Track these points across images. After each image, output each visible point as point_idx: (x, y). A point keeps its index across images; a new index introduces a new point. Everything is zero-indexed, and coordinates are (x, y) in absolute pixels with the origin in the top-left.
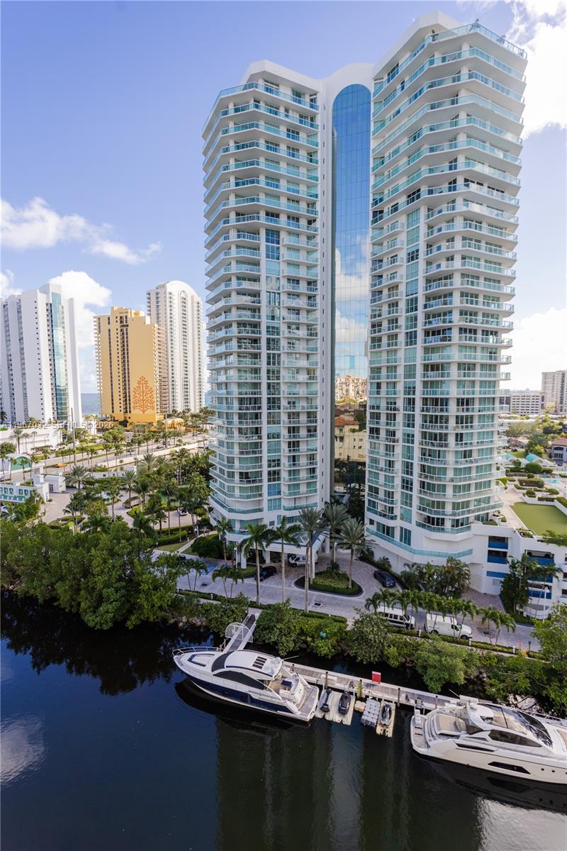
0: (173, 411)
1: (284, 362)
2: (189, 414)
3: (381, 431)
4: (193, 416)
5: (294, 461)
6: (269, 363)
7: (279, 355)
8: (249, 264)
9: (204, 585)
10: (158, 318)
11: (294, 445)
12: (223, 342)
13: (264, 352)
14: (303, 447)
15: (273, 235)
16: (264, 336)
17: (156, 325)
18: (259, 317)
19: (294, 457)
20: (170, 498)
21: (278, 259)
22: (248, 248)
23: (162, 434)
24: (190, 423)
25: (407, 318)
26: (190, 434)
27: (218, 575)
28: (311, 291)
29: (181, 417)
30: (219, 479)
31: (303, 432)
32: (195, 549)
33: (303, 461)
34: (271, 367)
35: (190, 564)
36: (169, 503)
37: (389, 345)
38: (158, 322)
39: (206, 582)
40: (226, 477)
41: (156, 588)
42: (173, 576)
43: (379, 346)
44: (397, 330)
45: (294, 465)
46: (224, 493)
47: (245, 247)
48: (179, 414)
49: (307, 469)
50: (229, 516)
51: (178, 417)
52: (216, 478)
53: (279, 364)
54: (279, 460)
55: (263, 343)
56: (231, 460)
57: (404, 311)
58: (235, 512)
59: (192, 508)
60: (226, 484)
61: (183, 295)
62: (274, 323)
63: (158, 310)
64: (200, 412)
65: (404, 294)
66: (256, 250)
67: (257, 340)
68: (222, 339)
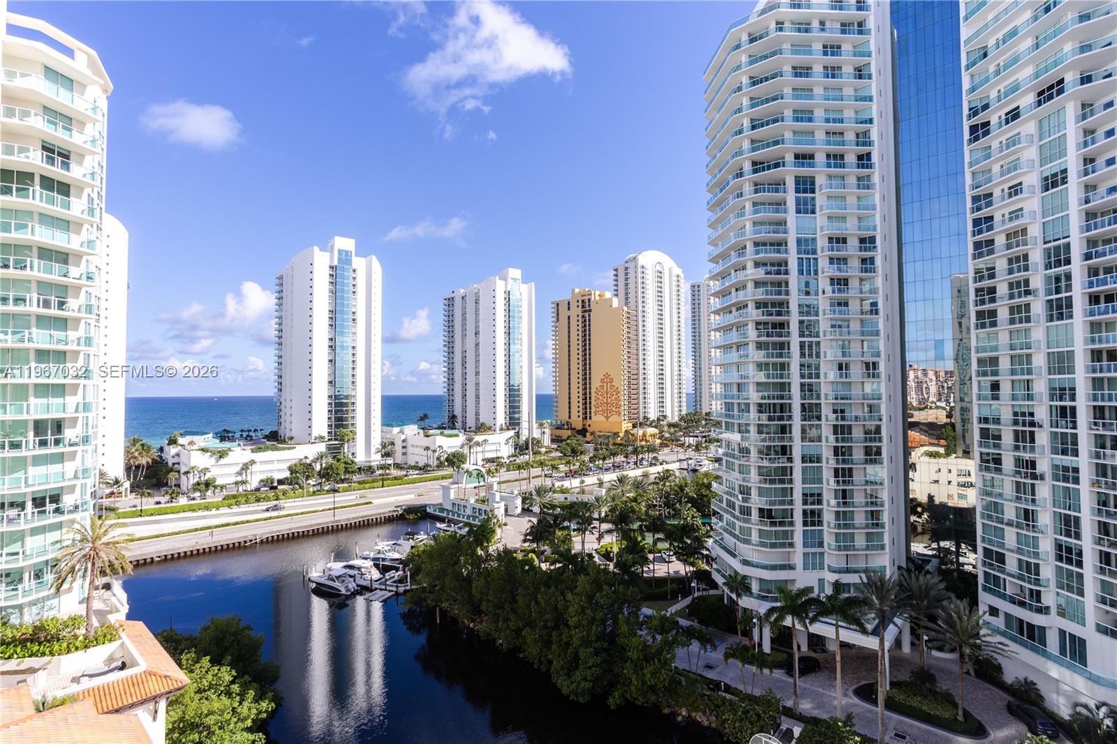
0: (645, 417)
1: (825, 353)
2: (665, 423)
3: (1004, 459)
4: (670, 425)
5: (844, 497)
6: (802, 355)
7: (818, 344)
8: (770, 224)
9: (709, 667)
10: (627, 299)
11: (843, 474)
12: (734, 329)
13: (795, 340)
14: (858, 477)
15: (806, 185)
16: (794, 320)
17: (625, 308)
18: (787, 293)
19: (844, 491)
20: (657, 536)
21: (813, 212)
22: (769, 204)
23: (630, 448)
24: (667, 435)
25: (1048, 278)
26: (666, 450)
27: (733, 656)
28: (865, 251)
29: (656, 427)
30: (725, 516)
31: (858, 454)
32: (692, 611)
33: (859, 498)
34: (807, 360)
35: (690, 633)
36: (655, 542)
37: (1012, 321)
38: (627, 304)
39: (711, 663)
40: (737, 513)
41: (647, 659)
42: (670, 645)
43: (994, 324)
44: (1029, 298)
45: (845, 503)
46: (734, 536)
47: (764, 204)
48: (652, 422)
49: (866, 511)
50: (743, 570)
51: (650, 425)
52: (722, 513)
53: (818, 356)
54: (819, 495)
55: (794, 327)
56: (745, 491)
57: (1041, 267)
58: (753, 566)
59: (687, 553)
60: (738, 523)
61: (658, 268)
62: (809, 300)
63: (626, 289)
64: (680, 420)
65: (1040, 241)
66: (780, 204)
67: (783, 324)
68: (732, 325)
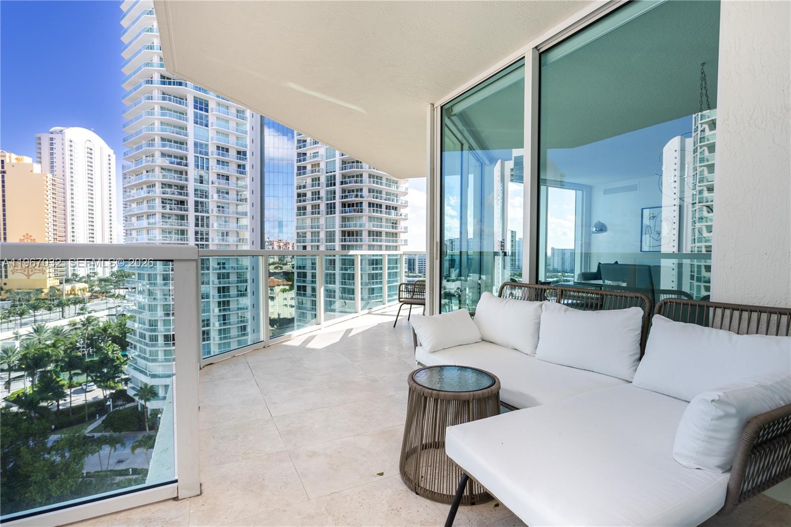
0: (73, 275)
1: (213, 224)
2: (96, 278)
3: (307, 288)
4: (101, 280)
5: (224, 320)
6: (197, 225)
7: (208, 218)
8: (174, 126)
9: (120, 462)
10: (52, 167)
11: (224, 305)
12: (145, 202)
13: (191, 214)
14: (233, 306)
15: (202, 105)
16: (191, 200)
17: (50, 176)
18: (186, 180)
19: (224, 316)
20: (73, 372)
21: (207, 126)
22: (174, 111)
23: (56, 302)
24: (97, 289)
25: (327, 192)
26: (96, 301)
27: (140, 446)
28: (240, 159)
29: (85, 282)
30: (138, 345)
31: (233, 292)
32: (106, 425)
33: (233, 319)
34: (200, 229)
35: (101, 442)
36: (71, 378)
37: (312, 213)
38: (52, 172)
39: (122, 458)
40: (147, 341)
42: (78, 459)
43: (304, 214)
44: (319, 201)
45: (224, 324)
46: (144, 358)
47: (171, 110)
48: (81, 279)
49: (238, 327)
50: (150, 381)
51: (80, 281)
52: (136, 344)
53: (208, 226)
54: (208, 320)
55: (191, 205)
56: (153, 324)
57: (325, 185)
58: (159, 377)
59: (102, 381)
60: (148, 349)
61: (89, 145)
62: (203, 187)
63: (52, 158)
64: (112, 275)
65: (325, 171)
66: (183, 114)
67: (184, 202)
68: (143, 199)
